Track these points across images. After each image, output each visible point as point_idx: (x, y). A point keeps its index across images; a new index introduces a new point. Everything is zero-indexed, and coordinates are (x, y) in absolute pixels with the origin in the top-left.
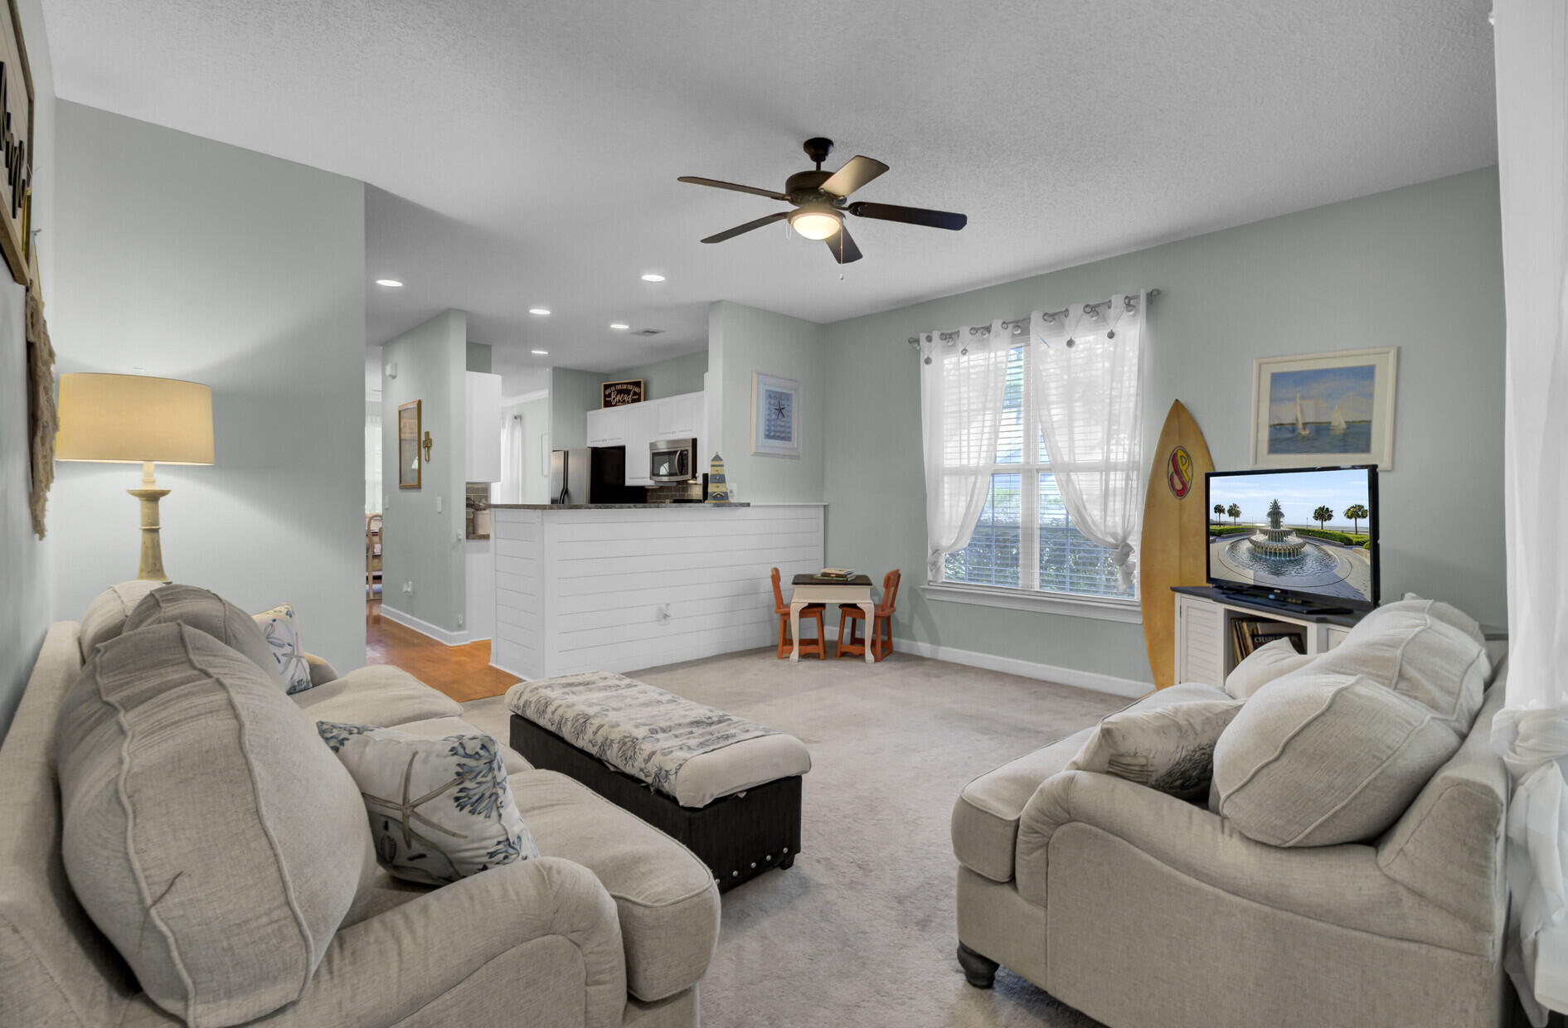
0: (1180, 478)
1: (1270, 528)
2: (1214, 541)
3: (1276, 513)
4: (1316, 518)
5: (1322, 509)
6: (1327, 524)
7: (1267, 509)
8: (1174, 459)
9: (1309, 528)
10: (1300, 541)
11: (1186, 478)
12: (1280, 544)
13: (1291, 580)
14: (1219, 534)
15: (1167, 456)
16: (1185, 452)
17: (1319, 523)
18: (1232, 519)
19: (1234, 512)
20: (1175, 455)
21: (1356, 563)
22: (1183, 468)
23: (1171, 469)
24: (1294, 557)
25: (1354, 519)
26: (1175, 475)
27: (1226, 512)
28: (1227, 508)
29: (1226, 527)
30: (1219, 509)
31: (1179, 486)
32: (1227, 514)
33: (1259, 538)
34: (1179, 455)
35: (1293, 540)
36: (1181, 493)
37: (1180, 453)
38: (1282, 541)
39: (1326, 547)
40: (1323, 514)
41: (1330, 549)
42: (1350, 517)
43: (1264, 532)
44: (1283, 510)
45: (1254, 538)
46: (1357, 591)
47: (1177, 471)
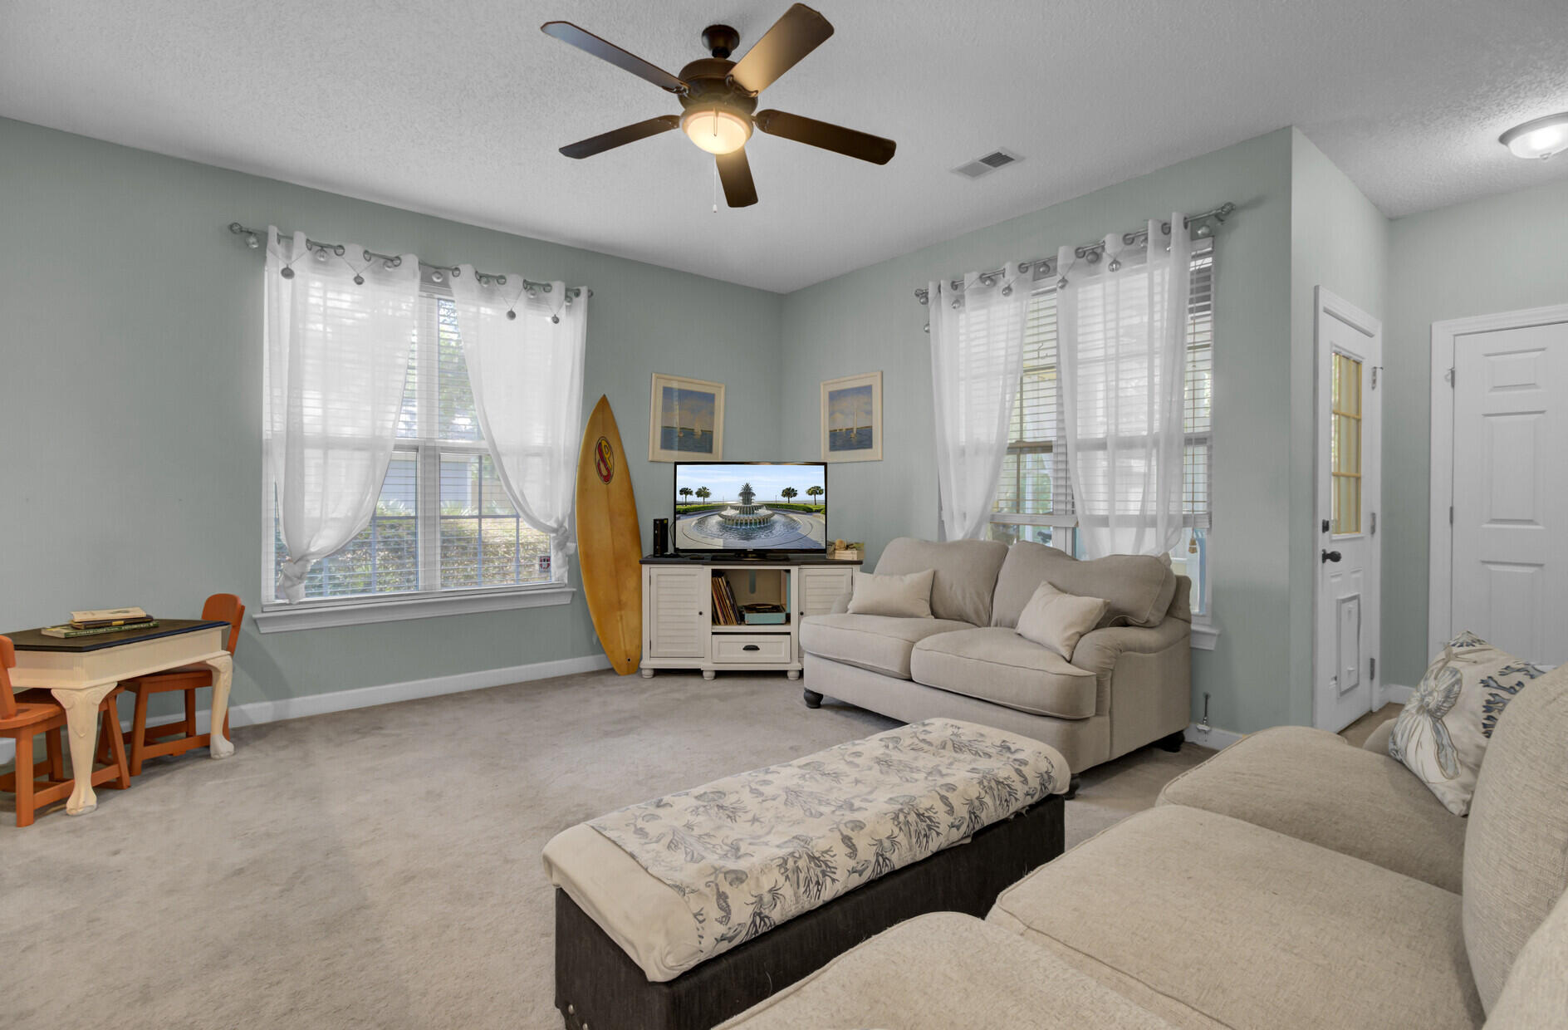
0: (605, 465)
1: (741, 505)
2: (679, 518)
3: (747, 493)
4: (784, 495)
5: (789, 489)
6: (793, 499)
7: (739, 490)
8: (600, 446)
9: (778, 503)
10: (770, 512)
11: (609, 465)
12: (751, 517)
13: (761, 542)
14: (685, 512)
15: (594, 445)
16: (607, 442)
17: (786, 499)
18: (701, 499)
19: (703, 493)
20: (600, 444)
21: (815, 524)
22: (607, 456)
23: (598, 456)
24: (765, 524)
25: (813, 496)
26: (601, 462)
27: (694, 493)
28: (695, 490)
29: (693, 506)
30: (685, 492)
31: (605, 473)
32: (695, 496)
33: (730, 512)
34: (603, 445)
35: (764, 512)
36: (607, 479)
37: (604, 443)
38: (753, 513)
39: (791, 515)
40: (789, 493)
41: (794, 516)
42: (810, 494)
43: (734, 507)
44: (754, 491)
45: (724, 513)
46: (816, 543)
47: (602, 458)
